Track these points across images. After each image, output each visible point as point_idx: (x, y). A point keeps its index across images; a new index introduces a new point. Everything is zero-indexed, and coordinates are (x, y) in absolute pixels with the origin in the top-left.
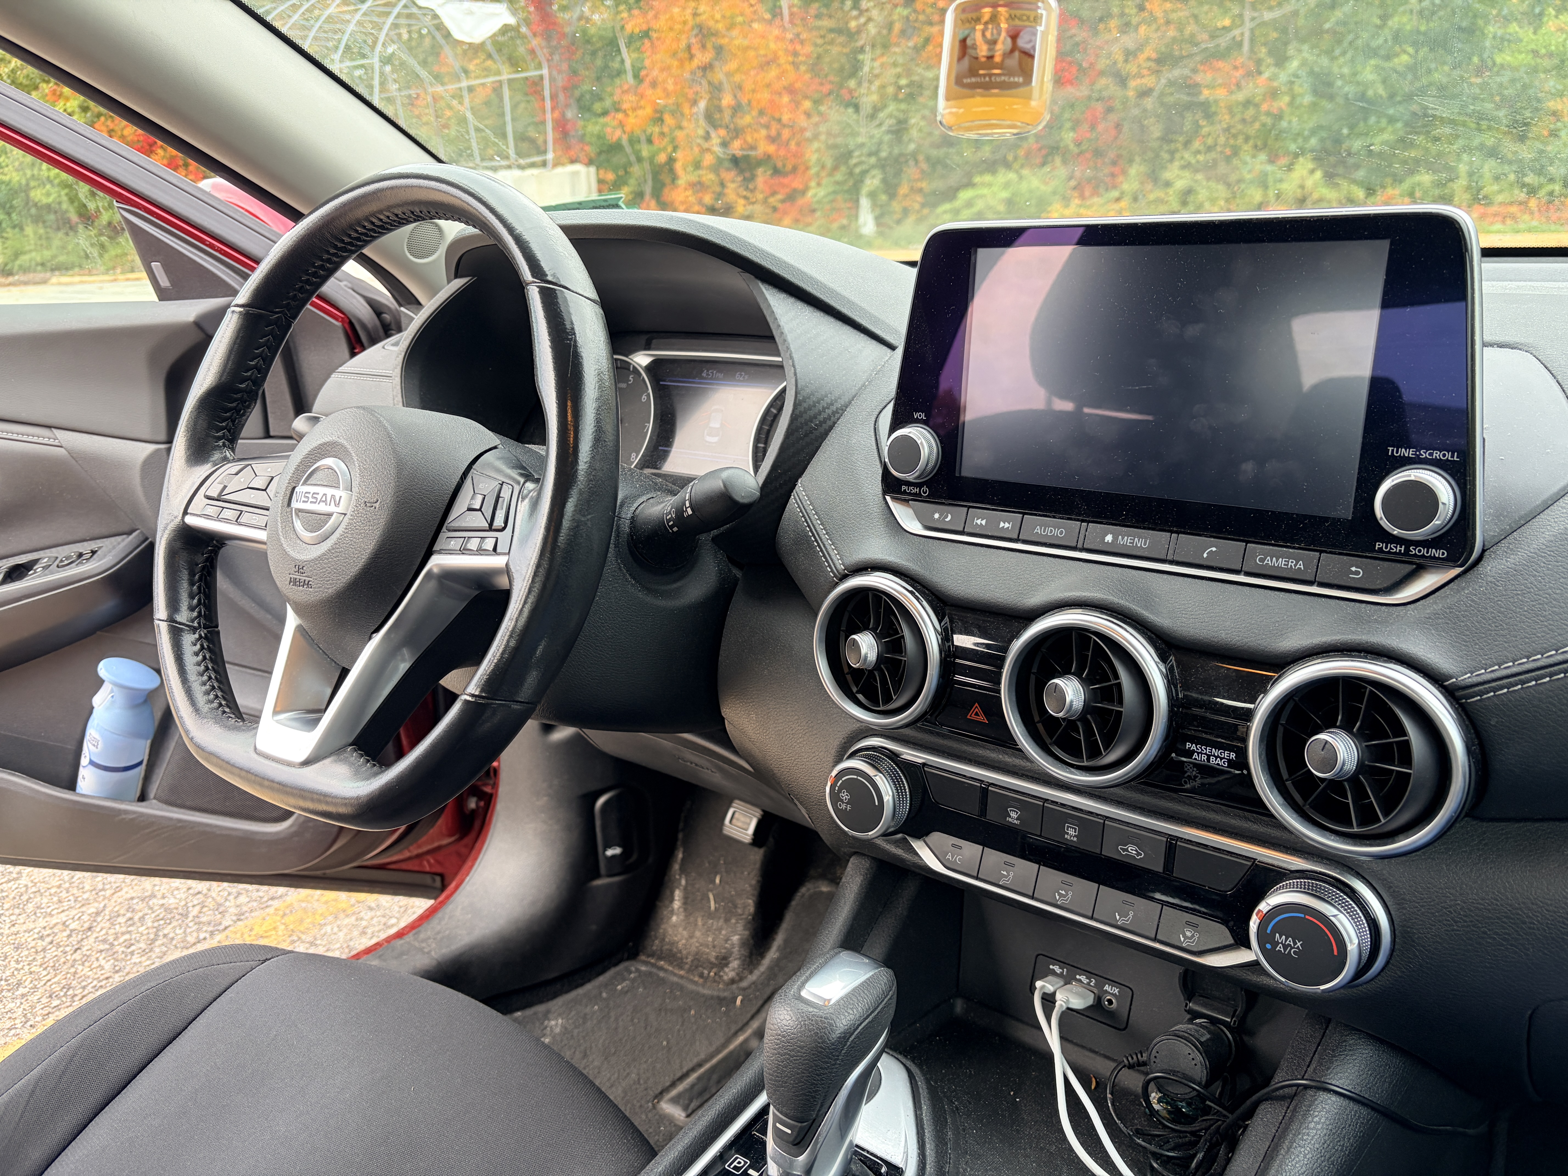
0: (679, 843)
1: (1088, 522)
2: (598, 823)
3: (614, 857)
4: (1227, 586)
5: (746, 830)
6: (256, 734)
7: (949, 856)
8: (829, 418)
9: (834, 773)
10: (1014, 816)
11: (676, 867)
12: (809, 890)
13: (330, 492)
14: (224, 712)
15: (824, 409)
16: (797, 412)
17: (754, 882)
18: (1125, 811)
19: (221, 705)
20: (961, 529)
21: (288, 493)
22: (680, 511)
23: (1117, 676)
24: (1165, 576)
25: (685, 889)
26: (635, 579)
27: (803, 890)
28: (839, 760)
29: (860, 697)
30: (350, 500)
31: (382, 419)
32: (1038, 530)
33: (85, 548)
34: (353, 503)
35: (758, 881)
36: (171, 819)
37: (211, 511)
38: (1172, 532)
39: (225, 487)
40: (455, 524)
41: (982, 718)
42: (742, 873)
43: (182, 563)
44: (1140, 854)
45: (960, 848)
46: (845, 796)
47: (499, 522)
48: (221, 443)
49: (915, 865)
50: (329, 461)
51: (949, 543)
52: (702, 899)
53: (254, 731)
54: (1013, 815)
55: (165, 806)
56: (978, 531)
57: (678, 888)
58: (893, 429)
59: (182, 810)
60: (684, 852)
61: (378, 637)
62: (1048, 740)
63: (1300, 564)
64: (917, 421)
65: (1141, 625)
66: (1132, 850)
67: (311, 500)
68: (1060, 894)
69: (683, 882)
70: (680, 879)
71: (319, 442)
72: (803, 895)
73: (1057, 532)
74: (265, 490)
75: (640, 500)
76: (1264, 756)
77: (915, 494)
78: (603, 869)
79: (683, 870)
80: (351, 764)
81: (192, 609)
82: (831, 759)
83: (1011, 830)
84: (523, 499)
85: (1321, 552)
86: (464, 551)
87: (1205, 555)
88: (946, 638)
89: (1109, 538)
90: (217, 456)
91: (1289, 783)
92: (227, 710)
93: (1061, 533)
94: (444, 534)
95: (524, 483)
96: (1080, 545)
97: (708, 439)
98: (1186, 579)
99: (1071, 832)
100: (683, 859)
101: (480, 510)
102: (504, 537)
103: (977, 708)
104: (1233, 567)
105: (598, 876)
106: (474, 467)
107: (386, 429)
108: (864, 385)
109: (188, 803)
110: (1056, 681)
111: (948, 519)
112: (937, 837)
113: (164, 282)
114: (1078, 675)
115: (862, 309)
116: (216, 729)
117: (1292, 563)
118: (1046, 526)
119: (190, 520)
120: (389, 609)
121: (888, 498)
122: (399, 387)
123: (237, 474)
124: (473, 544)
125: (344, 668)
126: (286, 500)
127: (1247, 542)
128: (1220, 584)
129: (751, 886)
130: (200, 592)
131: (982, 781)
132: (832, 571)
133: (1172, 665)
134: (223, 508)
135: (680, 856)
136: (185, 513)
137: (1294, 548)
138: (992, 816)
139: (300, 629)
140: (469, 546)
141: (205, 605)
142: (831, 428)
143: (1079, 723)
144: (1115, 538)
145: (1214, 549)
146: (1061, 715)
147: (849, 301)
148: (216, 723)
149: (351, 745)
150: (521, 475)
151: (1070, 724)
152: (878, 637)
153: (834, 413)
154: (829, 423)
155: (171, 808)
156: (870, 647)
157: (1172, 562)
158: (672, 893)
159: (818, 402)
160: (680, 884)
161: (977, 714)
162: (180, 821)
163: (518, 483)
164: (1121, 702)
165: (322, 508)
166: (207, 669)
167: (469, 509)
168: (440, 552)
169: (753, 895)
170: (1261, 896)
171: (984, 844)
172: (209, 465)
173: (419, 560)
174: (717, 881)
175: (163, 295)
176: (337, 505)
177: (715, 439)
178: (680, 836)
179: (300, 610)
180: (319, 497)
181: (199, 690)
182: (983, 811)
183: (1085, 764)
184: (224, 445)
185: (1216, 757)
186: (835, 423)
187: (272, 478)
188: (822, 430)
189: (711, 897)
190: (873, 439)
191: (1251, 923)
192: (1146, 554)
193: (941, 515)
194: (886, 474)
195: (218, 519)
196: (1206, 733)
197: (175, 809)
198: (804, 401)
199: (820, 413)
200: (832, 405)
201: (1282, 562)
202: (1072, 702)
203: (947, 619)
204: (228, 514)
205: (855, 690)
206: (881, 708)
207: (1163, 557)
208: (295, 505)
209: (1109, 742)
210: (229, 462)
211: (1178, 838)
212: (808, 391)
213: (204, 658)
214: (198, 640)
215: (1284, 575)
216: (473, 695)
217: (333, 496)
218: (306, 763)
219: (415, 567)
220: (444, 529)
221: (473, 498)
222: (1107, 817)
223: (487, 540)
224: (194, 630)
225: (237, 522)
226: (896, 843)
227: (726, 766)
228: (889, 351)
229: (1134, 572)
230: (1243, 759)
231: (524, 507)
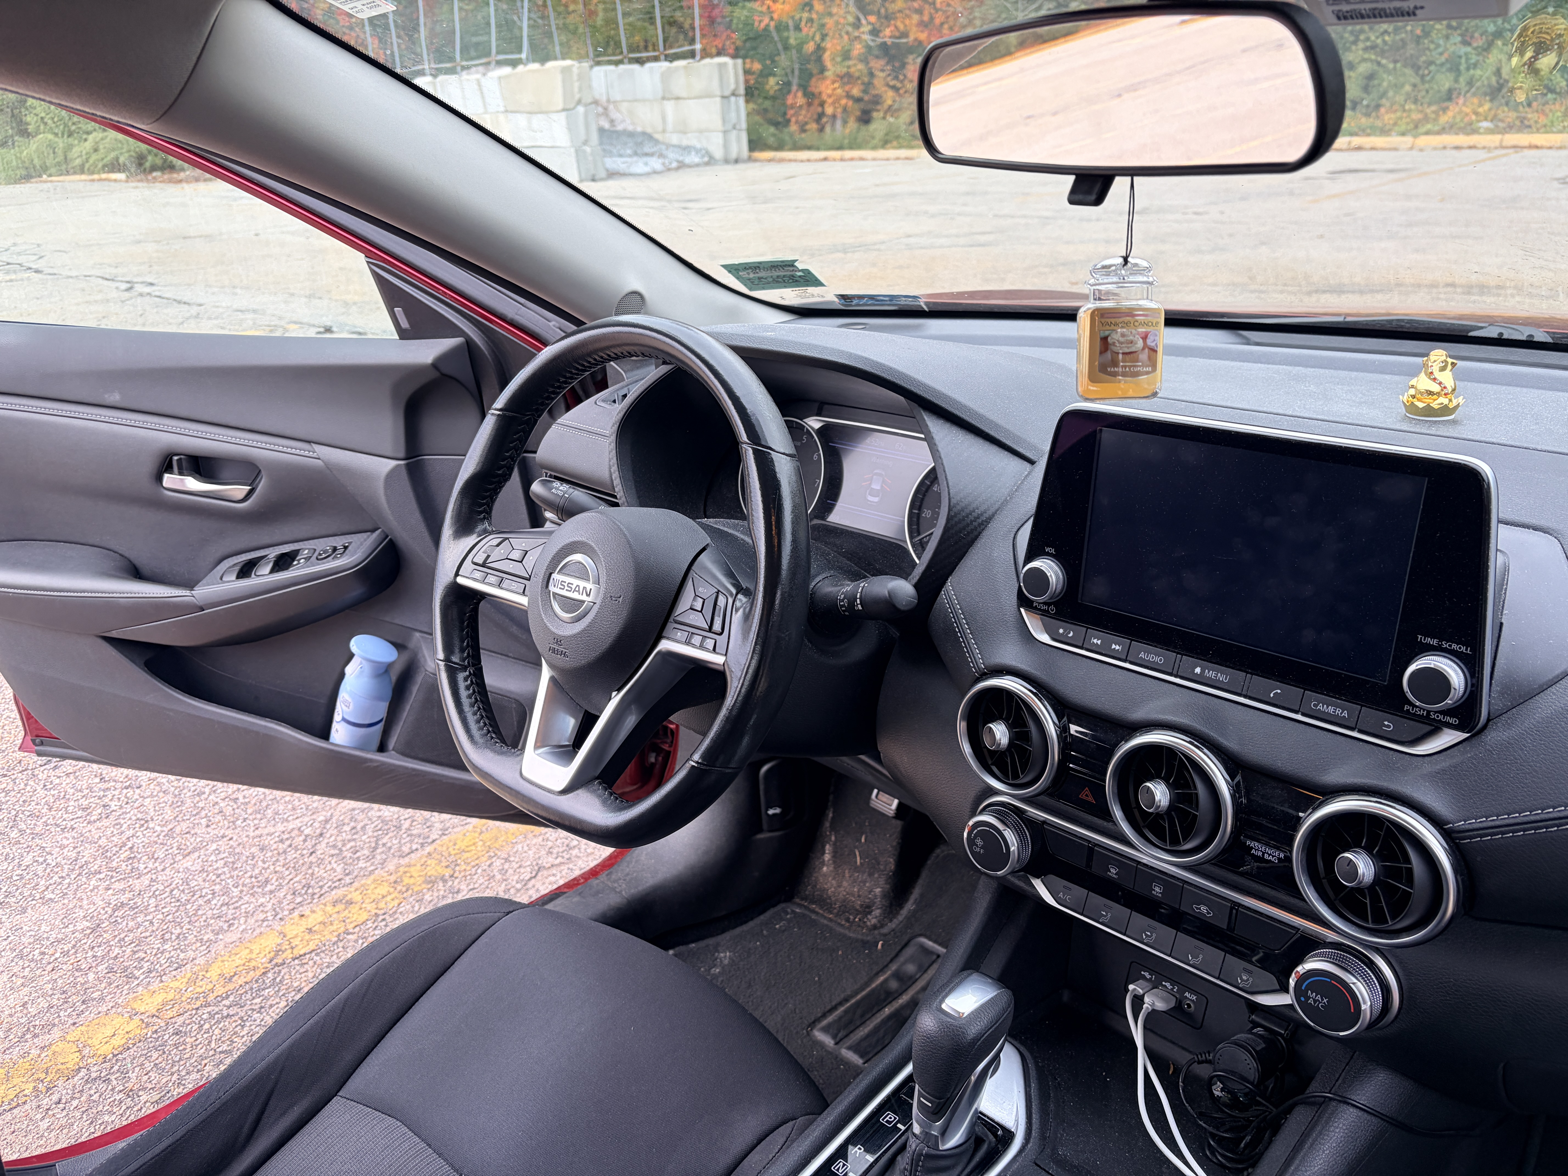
0: (830, 804)
1: (1182, 655)
2: (762, 787)
3: (774, 815)
4: (1288, 722)
5: (891, 805)
6: (522, 760)
7: (1061, 895)
8: (976, 528)
9: (971, 823)
10: (1113, 871)
11: (827, 824)
12: (943, 851)
13: (582, 584)
14: (492, 738)
15: (972, 521)
16: (949, 525)
17: (895, 844)
18: (1200, 878)
19: (489, 732)
20: (1081, 645)
21: (546, 577)
22: (852, 601)
23: (1195, 788)
24: (1240, 707)
25: (835, 844)
27: (938, 851)
28: (971, 815)
29: (994, 769)
30: (598, 592)
31: (622, 527)
32: (1142, 655)
33: (339, 542)
34: (601, 595)
35: (899, 843)
36: (406, 768)
37: (478, 575)
38: (1247, 673)
39: (488, 556)
40: (679, 619)
41: (1091, 799)
42: (885, 835)
43: (454, 613)
44: (1208, 913)
45: (1070, 889)
46: (979, 842)
47: (717, 626)
48: (482, 516)
49: (1033, 895)
50: (578, 557)
51: (1071, 655)
52: (849, 855)
53: (519, 758)
54: (1113, 870)
55: (401, 757)
56: (1094, 648)
57: (828, 842)
58: (1027, 561)
59: (415, 761)
60: (834, 813)
61: (616, 699)
62: (1142, 824)
63: (1345, 714)
64: (1048, 554)
65: (1217, 749)
66: (1204, 909)
67: (566, 588)
68: (1146, 935)
69: (833, 838)
70: (831, 835)
71: (571, 540)
72: (938, 856)
73: (1157, 659)
74: (521, 562)
75: (818, 579)
76: (1304, 862)
77: (1044, 611)
78: (765, 826)
79: (833, 828)
80: (599, 796)
81: (462, 650)
82: (966, 814)
83: (1110, 881)
84: (737, 611)
85: (1362, 706)
86: (688, 643)
87: (1272, 695)
88: (1063, 731)
89: (1198, 670)
90: (480, 528)
91: (1324, 881)
92: (494, 736)
93: (1161, 660)
94: (671, 625)
95: (737, 595)
96: (1175, 672)
97: (870, 498)
98: (1256, 711)
99: (1157, 889)
100: (833, 818)
101: (701, 612)
102: (722, 640)
103: (1087, 791)
104: (1292, 707)
105: (761, 831)
106: (693, 568)
107: (625, 535)
108: (1006, 500)
109: (420, 756)
110: (1148, 784)
111: (1071, 635)
112: (1052, 877)
113: (405, 324)
114: (1166, 781)
115: (1007, 431)
116: (489, 754)
117: (1338, 711)
118: (1149, 653)
119: (460, 580)
120: (628, 676)
121: (1022, 610)
122: (614, 452)
123: (498, 545)
124: (697, 640)
125: (586, 711)
126: (545, 583)
127: (1305, 690)
128: (1282, 719)
129: (892, 846)
130: (468, 637)
131: (1089, 842)
132: (974, 667)
133: (1239, 782)
134: (488, 574)
135: (831, 815)
136: (457, 574)
137: (1341, 699)
138: (1096, 869)
139: (552, 679)
140: (693, 641)
141: (472, 648)
142: (978, 536)
143: (1165, 817)
144: (1203, 671)
145: (1279, 691)
146: (1151, 811)
147: (996, 425)
148: (487, 747)
149: (597, 778)
150: (734, 585)
151: (1158, 816)
152: (1010, 727)
153: (980, 525)
154: (976, 533)
155: (406, 759)
156: (1003, 734)
157: (1245, 697)
158: (823, 847)
159: (967, 517)
160: (830, 840)
161: (1087, 795)
162: (414, 770)
163: (731, 594)
164: (1197, 808)
165: (575, 596)
166: (476, 700)
167: (691, 609)
168: (668, 638)
169: (894, 855)
170: (1300, 961)
171: (1089, 889)
172: (475, 536)
173: (652, 642)
174: (863, 840)
175: (404, 335)
176: (588, 595)
177: (876, 499)
178: (831, 797)
179: (551, 666)
180: (573, 587)
181: (471, 719)
182: (1089, 865)
183: (1168, 848)
184: (484, 518)
185: (1270, 855)
186: (980, 533)
187: (527, 552)
188: (969, 539)
189: (857, 853)
190: (1012, 554)
191: (1291, 980)
192: (1226, 687)
193: (1065, 631)
194: (1020, 591)
195: (483, 582)
196: (1262, 836)
197: (410, 760)
198: (956, 515)
199: (968, 525)
200: (979, 517)
201: (1331, 709)
202: (1160, 801)
203: (1065, 719)
204: (492, 579)
205: (990, 763)
206: (1011, 782)
207: (1239, 691)
208: (552, 588)
209: (1186, 838)
210: (491, 533)
211: (1240, 905)
212: (959, 507)
213: (474, 691)
214: (468, 677)
215: (1332, 719)
216: (697, 762)
217: (584, 588)
218: (564, 792)
219: (648, 648)
220: (671, 620)
221: (694, 600)
222: (1186, 882)
223: (708, 640)
224: (464, 669)
225: (499, 586)
226: (1019, 878)
228: (1031, 469)
229: (1216, 700)
230: (1288, 859)
231: (738, 617)
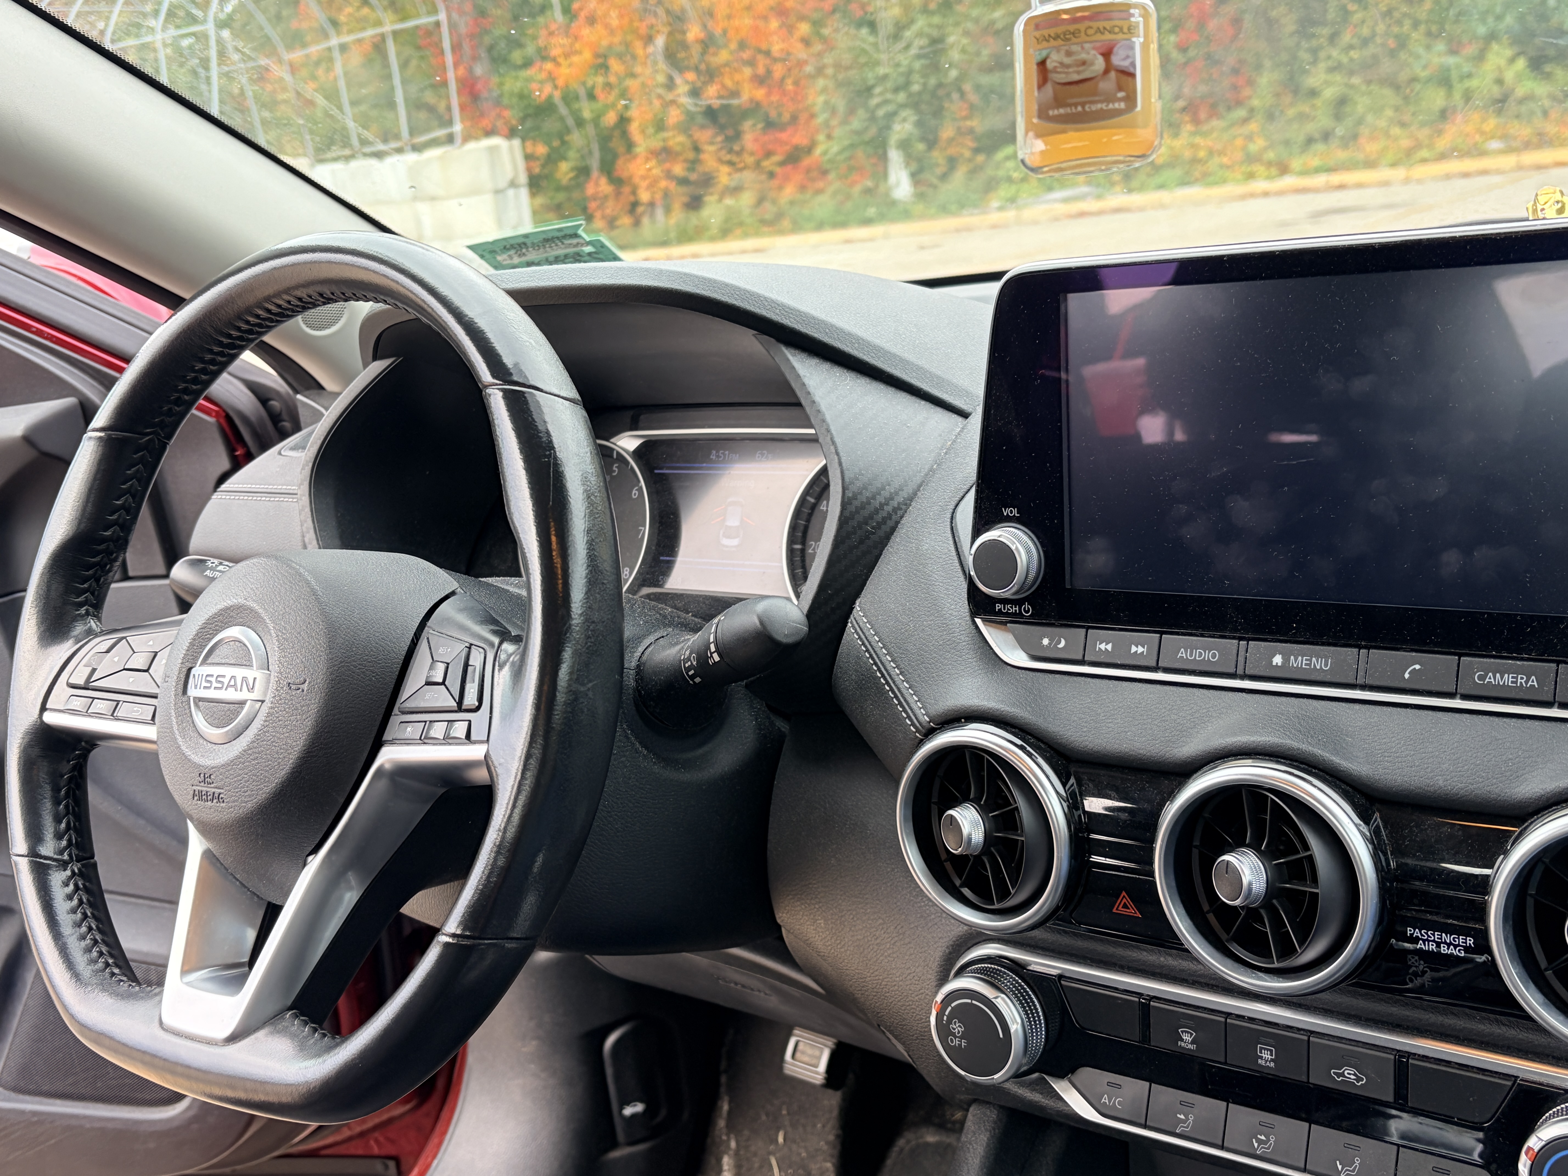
0: (723, 1089)
1: (1248, 640)
2: (609, 1071)
3: (634, 1116)
4: (1440, 714)
5: (816, 1066)
6: (160, 1001)
7: (1105, 1099)
8: (889, 516)
9: (939, 998)
10: (1187, 1039)
11: (722, 1123)
13: (240, 673)
14: (113, 974)
15: (882, 505)
16: (847, 513)
17: (831, 1137)
18: (1334, 1022)
19: (107, 965)
20: (1080, 657)
21: (183, 676)
22: (703, 656)
23: (1306, 847)
24: (1357, 706)
25: (737, 1154)
26: (647, 748)
27: (901, 1142)
28: (943, 980)
29: (966, 891)
30: (268, 681)
31: (302, 570)
32: (1182, 653)
34: (273, 685)
35: (837, 1136)
36: (22, 1112)
37: (78, 704)
38: (1360, 647)
39: (94, 670)
40: (411, 704)
41: (1133, 911)
42: (814, 1126)
43: (43, 776)
44: (1360, 1079)
45: (1119, 1086)
46: (957, 1028)
47: (470, 699)
48: (83, 611)
49: (1060, 1113)
50: (234, 632)
51: (1066, 677)
52: (761, 1167)
53: (158, 998)
54: (1186, 1037)
55: (13, 1095)
56: (1102, 659)
57: (726, 1153)
58: (976, 533)
59: (37, 1099)
60: (730, 1103)
61: (315, 862)
62: (1224, 936)
63: (1533, 682)
64: (1008, 519)
65: (1331, 776)
66: (1349, 1073)
67: (215, 685)
68: (1260, 1142)
69: (733, 1144)
70: (729, 1140)
71: (220, 607)
73: (1208, 655)
74: (147, 671)
75: (647, 642)
76: (1511, 941)
77: (1014, 614)
78: (621, 1136)
79: (731, 1127)
80: (293, 1036)
81: (59, 836)
82: (932, 976)
83: (1185, 1057)
84: (501, 667)
85: (1558, 663)
86: (425, 739)
87: (1407, 676)
88: (1073, 804)
89: (1278, 660)
90: (79, 629)
91: (1549, 973)
92: (116, 971)
93: (1214, 656)
94: (396, 719)
95: (500, 644)
96: (1240, 671)
97: (726, 542)
98: (1385, 708)
99: (1266, 1055)
100: (730, 1112)
101: (443, 683)
102: (479, 720)
103: (1124, 898)
104: (1445, 689)
105: (614, 1145)
106: (429, 623)
107: (308, 583)
108: (931, 470)
109: (45, 1088)
110: (1226, 857)
111: (1062, 644)
112: (1087, 1074)
114: (1256, 847)
115: (919, 368)
116: (106, 1000)
117: (1521, 680)
118: (1193, 648)
119: (50, 718)
120: (329, 822)
121: (978, 621)
122: (308, 509)
123: (108, 651)
124: (438, 730)
125: (269, 903)
126: (181, 686)
127: (1460, 655)
128: (1430, 713)
129: (827, 1143)
130: (67, 814)
131: (1140, 995)
132: (913, 724)
133: (1378, 827)
134: (94, 698)
135: (726, 1107)
136: (43, 709)
137: (1522, 659)
138: (1158, 1041)
139: (208, 855)
140: (433, 734)
141: (76, 830)
142: (893, 530)
143: (1263, 912)
144: (1286, 660)
145: (1417, 667)
146: (1237, 903)
147: (902, 360)
148: (104, 990)
149: (290, 1009)
150: (495, 632)
151: (1251, 913)
152: (983, 810)
153: (895, 510)
154: (890, 523)
155: (21, 1097)
156: (974, 824)
157: (1364, 687)
158: (719, 1161)
159: (874, 498)
160: (728, 1147)
161: (1125, 906)
162: (35, 1113)
163: (492, 645)
164: (1315, 880)
165: (230, 695)
166: (85, 916)
167: (428, 683)
168: (392, 742)
169: (832, 1156)
170: (1529, 1127)
171: (1151, 1080)
172: (71, 642)
173: (365, 755)
174: (781, 1139)
176: (251, 689)
177: (735, 542)
178: (723, 1079)
179: (205, 829)
180: (226, 681)
181: (76, 947)
182: (1146, 1037)
183: (1276, 965)
184: (87, 614)
185: (1449, 945)
186: (897, 523)
187: (156, 654)
188: (881, 533)
189: (774, 1162)
190: (951, 542)
191: (1521, 1166)
192: (1328, 678)
193: (1051, 640)
194: (972, 589)
195: (87, 714)
196: (1431, 913)
197: (27, 1098)
198: (855, 497)
199: (877, 511)
200: (892, 499)
201: (1508, 679)
202: (1250, 884)
203: (1072, 780)
204: (100, 706)
205: (958, 882)
206: (997, 906)
207: (1353, 681)
208: (192, 692)
209: (1305, 936)
210: (97, 635)
211: (1409, 1055)
212: (859, 484)
213: (81, 902)
214: (70, 878)
215: (1512, 695)
217: (244, 679)
218: (233, 1038)
219: (360, 765)
220: (396, 710)
221: (431, 668)
222: (1312, 1032)
223: (457, 724)
224: (64, 865)
225: (113, 715)
226: (1031, 1086)
227: (785, 987)
228: (959, 420)
229: (1315, 703)
230: (1483, 946)
231: (503, 677)
